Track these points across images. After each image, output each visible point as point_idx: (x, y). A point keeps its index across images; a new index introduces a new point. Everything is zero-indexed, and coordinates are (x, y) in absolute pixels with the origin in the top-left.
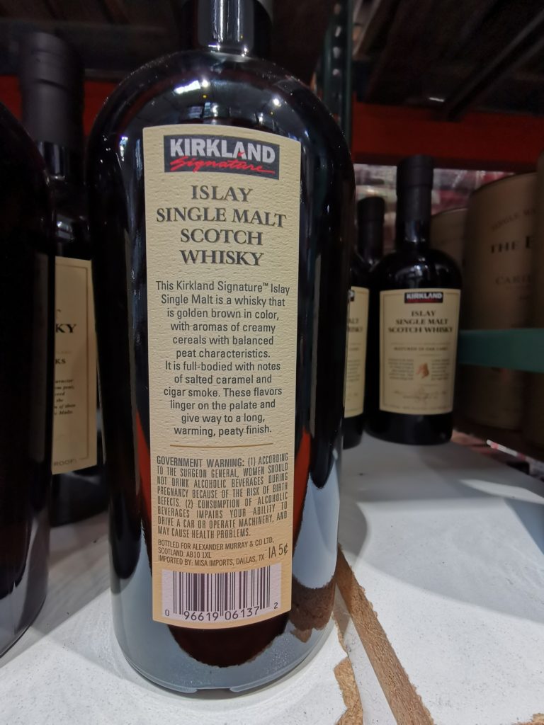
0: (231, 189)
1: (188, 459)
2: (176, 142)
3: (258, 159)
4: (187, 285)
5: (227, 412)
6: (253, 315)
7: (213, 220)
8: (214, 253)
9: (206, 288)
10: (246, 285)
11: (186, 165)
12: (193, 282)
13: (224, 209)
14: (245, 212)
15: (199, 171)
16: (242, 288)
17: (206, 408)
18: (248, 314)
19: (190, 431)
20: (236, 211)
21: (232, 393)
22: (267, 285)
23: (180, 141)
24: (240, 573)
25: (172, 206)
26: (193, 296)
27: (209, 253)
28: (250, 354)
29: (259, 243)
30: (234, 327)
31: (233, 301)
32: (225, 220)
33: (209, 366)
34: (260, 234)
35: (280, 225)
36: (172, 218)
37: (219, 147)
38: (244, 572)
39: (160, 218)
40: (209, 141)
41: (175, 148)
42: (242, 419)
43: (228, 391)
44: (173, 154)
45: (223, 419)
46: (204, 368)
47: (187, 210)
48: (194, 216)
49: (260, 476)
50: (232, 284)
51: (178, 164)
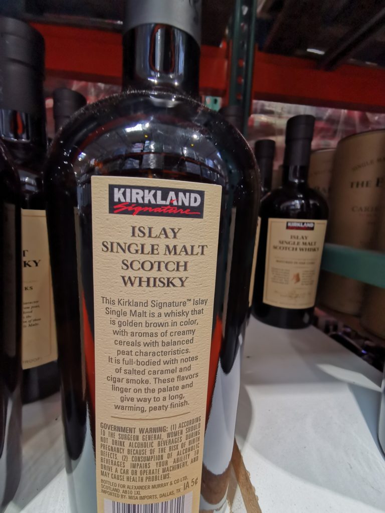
0: (164, 229)
1: (125, 428)
2: (119, 190)
3: (187, 204)
4: (126, 302)
5: (156, 395)
6: (178, 324)
7: (148, 254)
8: (148, 279)
9: (141, 305)
10: (173, 302)
11: (127, 210)
12: (131, 300)
13: (158, 245)
14: (175, 247)
15: (138, 214)
16: (170, 305)
17: (140, 392)
18: (174, 324)
19: (127, 408)
20: (168, 247)
21: (160, 381)
22: (190, 300)
23: (122, 190)
24: (162, 503)
25: (115, 240)
26: (131, 311)
27: (145, 279)
28: (174, 353)
29: (185, 270)
30: (163, 334)
31: (163, 315)
32: (158, 254)
33: (143, 363)
34: (186, 263)
35: (202, 253)
36: (115, 250)
37: (155, 196)
38: (165, 502)
39: (105, 249)
40: (147, 191)
41: (118, 195)
42: (167, 398)
43: (157, 380)
44: (116, 200)
45: (153, 399)
46: (138, 364)
47: (127, 245)
48: (133, 249)
49: (180, 436)
50: (163, 302)
51: (120, 208)
